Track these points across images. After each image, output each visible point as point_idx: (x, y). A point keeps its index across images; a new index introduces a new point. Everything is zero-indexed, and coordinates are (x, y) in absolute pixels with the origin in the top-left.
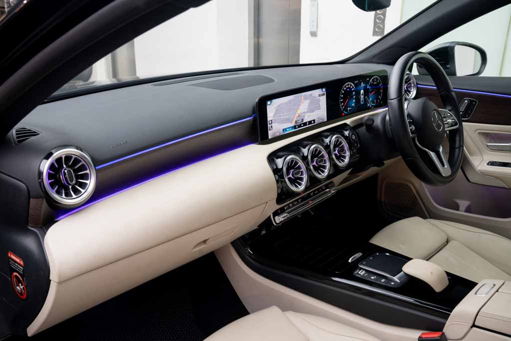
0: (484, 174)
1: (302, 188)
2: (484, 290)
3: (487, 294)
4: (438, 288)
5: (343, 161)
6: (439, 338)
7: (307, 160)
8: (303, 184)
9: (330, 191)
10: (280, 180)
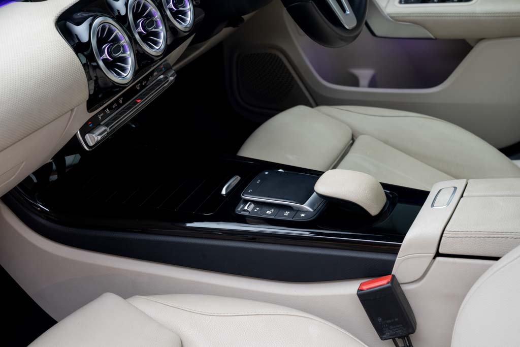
0: (397, 20)
1: (128, 75)
2: (444, 197)
3: (448, 204)
4: (374, 210)
5: (184, 21)
6: (389, 285)
7: (127, 24)
8: (129, 68)
9: (166, 78)
10: (90, 64)
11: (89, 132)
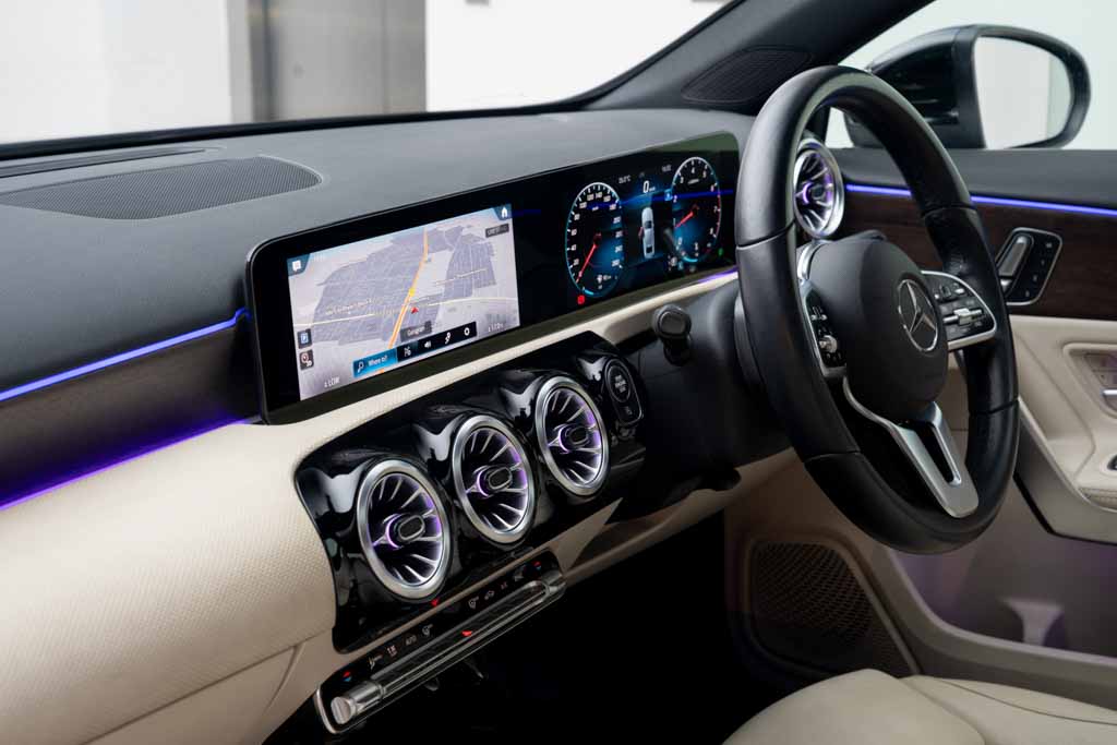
0: (1100, 502)
1: (429, 583)
5: (584, 473)
7: (447, 478)
8: (436, 566)
9: (541, 588)
10: (345, 555)
11: (341, 694)
